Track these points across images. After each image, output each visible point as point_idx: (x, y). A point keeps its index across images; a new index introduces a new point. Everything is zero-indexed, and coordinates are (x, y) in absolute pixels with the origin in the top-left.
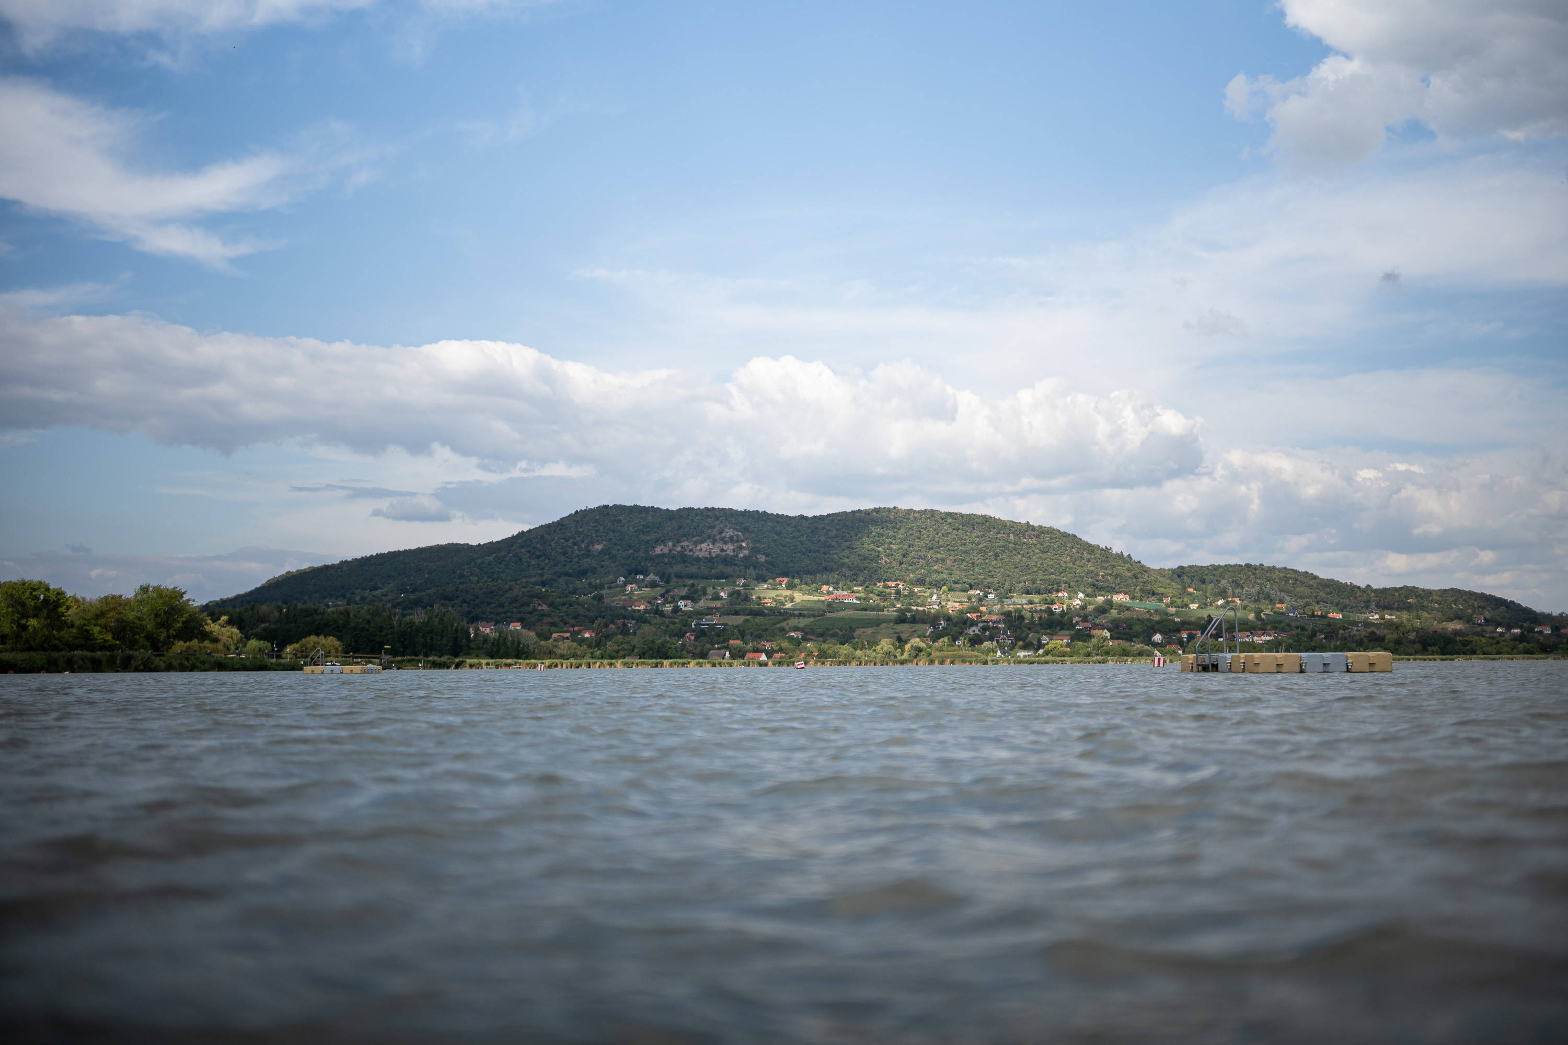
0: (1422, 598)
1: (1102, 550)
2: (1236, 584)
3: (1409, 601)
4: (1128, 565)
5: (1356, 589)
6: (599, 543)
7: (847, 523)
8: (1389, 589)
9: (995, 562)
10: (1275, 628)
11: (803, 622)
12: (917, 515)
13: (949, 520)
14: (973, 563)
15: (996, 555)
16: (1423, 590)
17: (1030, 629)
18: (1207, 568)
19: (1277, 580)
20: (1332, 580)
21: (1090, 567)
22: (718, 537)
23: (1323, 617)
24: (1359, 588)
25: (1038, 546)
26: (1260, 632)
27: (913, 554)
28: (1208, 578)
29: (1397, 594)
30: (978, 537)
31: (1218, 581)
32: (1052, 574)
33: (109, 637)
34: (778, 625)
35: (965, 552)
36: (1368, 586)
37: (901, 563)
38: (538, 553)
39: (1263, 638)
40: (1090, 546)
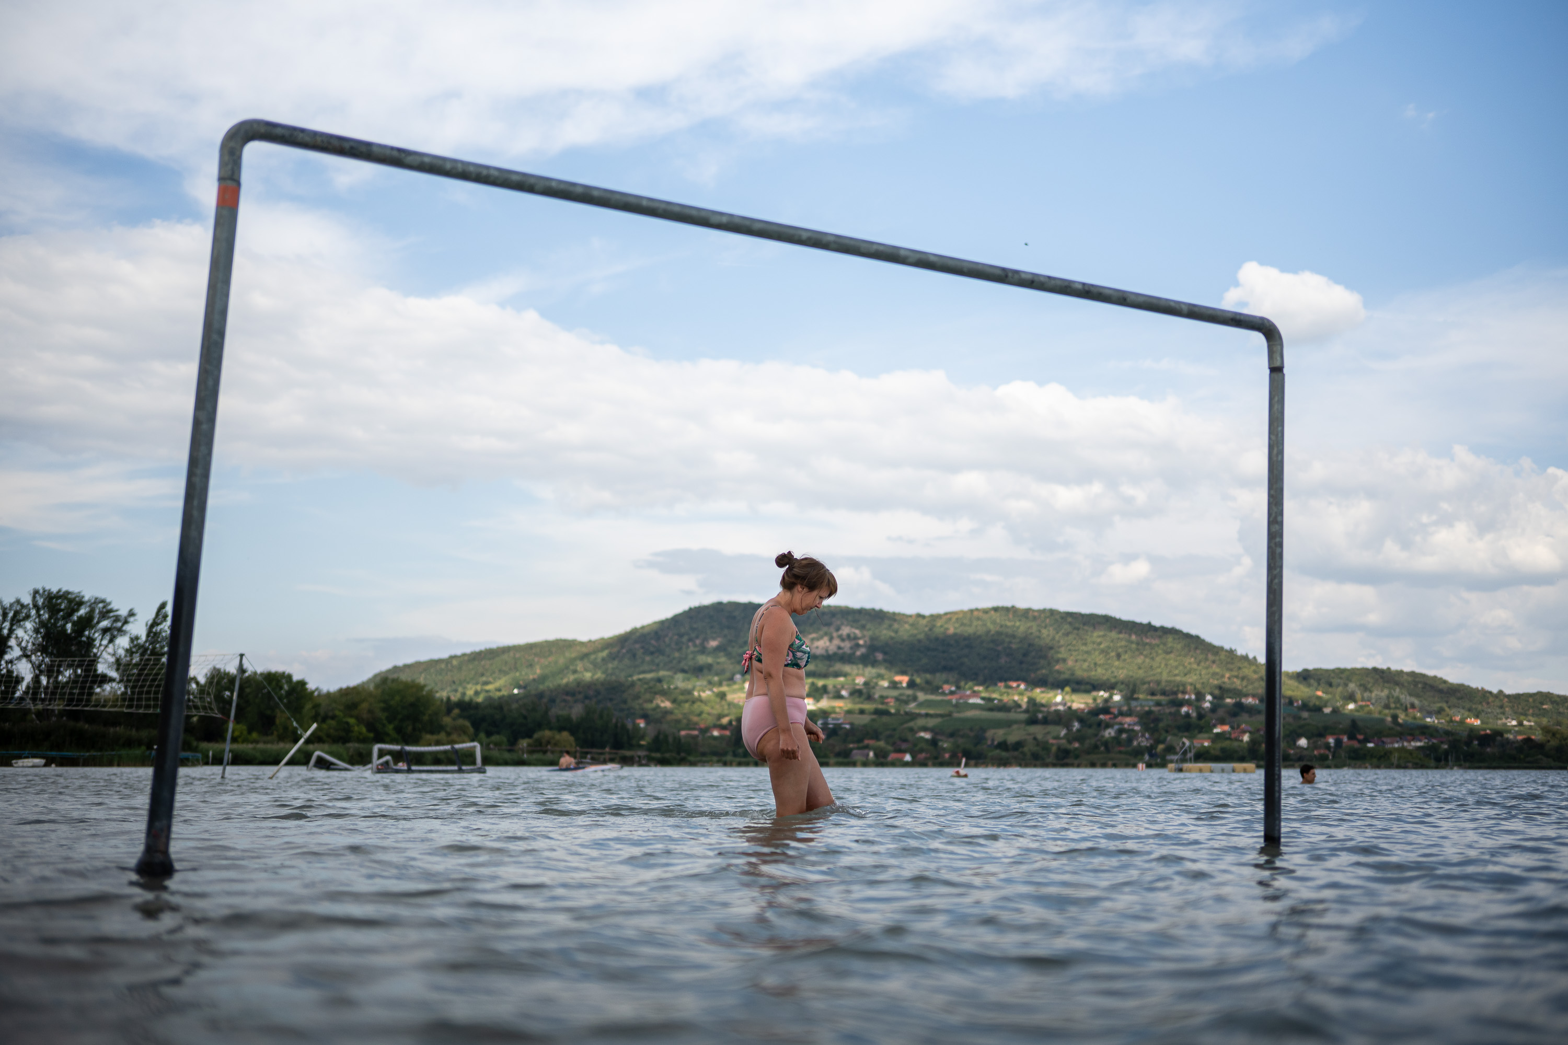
0: (1558, 704)
1: (1227, 651)
2: (1365, 688)
3: (1545, 707)
4: (1253, 668)
5: (1488, 694)
6: (714, 639)
7: (965, 621)
8: (1523, 695)
9: (1117, 663)
10: (1423, 733)
11: (931, 723)
12: (1036, 614)
13: (1069, 619)
14: (1095, 664)
15: (1119, 656)
16: (1559, 696)
17: (1167, 731)
18: (1333, 671)
19: (1406, 684)
20: (1462, 685)
21: (1215, 669)
22: (835, 634)
23: (1462, 722)
24: (1490, 693)
25: (1161, 646)
26: (1409, 738)
27: (1033, 654)
28: (1335, 681)
29: (1531, 700)
30: (1099, 636)
31: (1346, 685)
32: (1176, 675)
33: (364, 730)
34: (906, 725)
35: (1088, 652)
36: (1501, 692)
37: (1021, 663)
38: (652, 649)
39: (1413, 744)
40: (1214, 647)
